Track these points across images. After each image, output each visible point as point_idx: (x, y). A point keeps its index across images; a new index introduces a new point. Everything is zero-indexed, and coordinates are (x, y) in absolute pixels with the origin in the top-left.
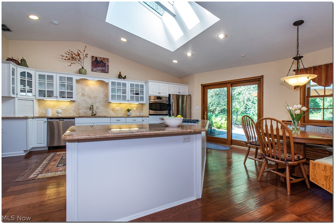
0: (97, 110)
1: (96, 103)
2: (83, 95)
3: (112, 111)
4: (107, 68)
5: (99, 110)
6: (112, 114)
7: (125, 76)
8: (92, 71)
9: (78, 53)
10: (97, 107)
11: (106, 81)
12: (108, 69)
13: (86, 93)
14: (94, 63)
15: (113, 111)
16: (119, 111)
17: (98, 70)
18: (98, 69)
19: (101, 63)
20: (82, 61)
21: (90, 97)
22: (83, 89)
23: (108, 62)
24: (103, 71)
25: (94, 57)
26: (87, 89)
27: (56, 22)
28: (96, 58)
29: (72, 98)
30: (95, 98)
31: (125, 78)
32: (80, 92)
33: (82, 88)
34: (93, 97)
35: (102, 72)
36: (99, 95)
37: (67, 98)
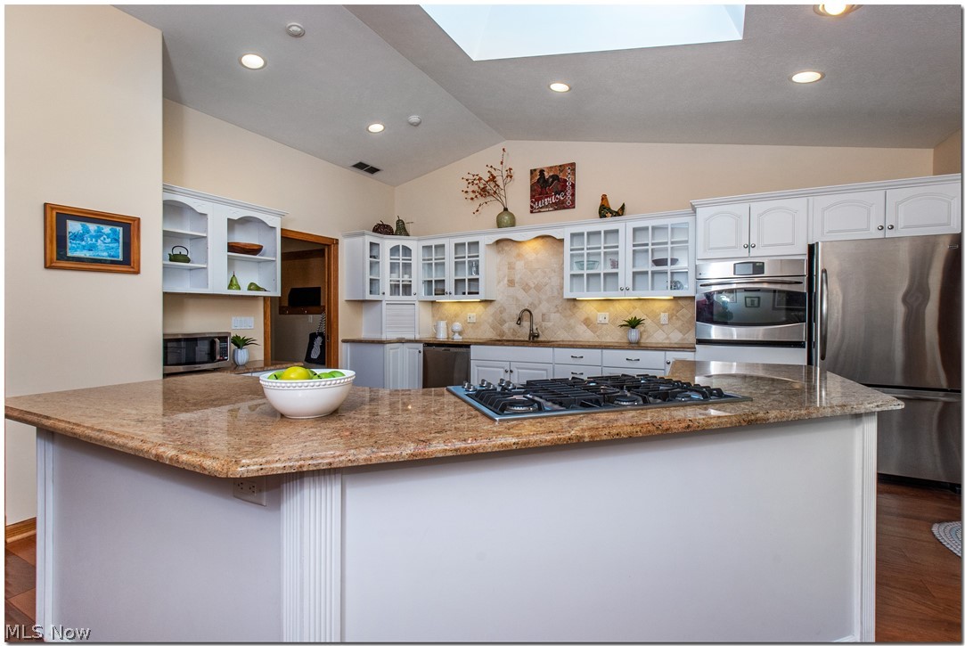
0: (544, 324)
1: (540, 303)
2: (511, 283)
3: (584, 327)
4: (569, 192)
5: (549, 324)
6: (586, 335)
7: (623, 208)
8: (532, 212)
9: (492, 175)
10: (543, 315)
11: (557, 234)
12: (573, 195)
13: (517, 278)
14: (535, 190)
15: (588, 326)
16: (605, 326)
17: (547, 207)
18: (546, 203)
19: (552, 182)
20: (502, 192)
21: (526, 288)
22: (511, 267)
23: (574, 174)
24: (560, 206)
25: (535, 170)
26: (519, 265)
27: (414, 119)
28: (542, 172)
29: (478, 293)
30: (538, 288)
31: (621, 212)
32: (504, 277)
33: (509, 264)
34: (533, 286)
35: (556, 209)
36: (550, 278)
37: (469, 293)
